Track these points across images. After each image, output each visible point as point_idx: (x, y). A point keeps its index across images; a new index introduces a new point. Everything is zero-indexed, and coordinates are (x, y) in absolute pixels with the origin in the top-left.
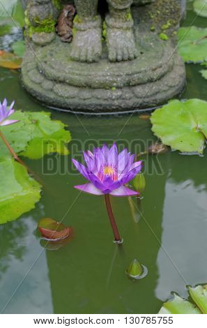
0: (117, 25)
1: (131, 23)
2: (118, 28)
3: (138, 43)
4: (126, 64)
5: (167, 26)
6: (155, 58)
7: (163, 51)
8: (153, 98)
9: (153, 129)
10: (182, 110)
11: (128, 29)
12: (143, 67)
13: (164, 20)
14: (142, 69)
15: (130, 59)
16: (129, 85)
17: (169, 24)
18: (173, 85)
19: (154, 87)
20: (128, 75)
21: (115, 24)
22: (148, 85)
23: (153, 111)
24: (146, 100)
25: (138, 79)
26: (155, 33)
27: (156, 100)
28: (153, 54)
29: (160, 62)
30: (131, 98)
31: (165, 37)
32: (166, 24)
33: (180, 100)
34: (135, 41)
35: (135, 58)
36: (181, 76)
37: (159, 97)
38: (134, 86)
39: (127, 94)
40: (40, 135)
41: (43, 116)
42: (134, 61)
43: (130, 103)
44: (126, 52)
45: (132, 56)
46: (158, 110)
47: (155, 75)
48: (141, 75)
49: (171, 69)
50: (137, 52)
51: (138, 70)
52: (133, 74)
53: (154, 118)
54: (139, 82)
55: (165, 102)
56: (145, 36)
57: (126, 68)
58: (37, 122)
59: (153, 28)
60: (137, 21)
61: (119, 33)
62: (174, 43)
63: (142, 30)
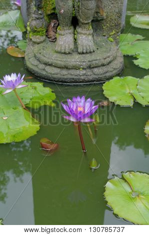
0: (84, 32)
1: (92, 31)
2: (84, 34)
3: (96, 43)
4: (88, 55)
5: (113, 33)
6: (105, 52)
7: (110, 48)
8: (104, 75)
9: (104, 93)
10: (121, 82)
11: (89, 34)
12: (98, 57)
13: (111, 30)
14: (98, 58)
15: (90, 52)
16: (90, 67)
17: (114, 32)
18: (116, 67)
19: (105, 69)
20: (89, 61)
21: (82, 31)
22: (101, 67)
23: (104, 83)
24: (100, 76)
25: (96, 64)
26: (106, 37)
27: (106, 77)
28: (105, 50)
29: (109, 54)
30: (90, 75)
31: (112, 40)
32: (112, 32)
33: (120, 77)
34: (94, 41)
35: (94, 51)
36: (121, 63)
37: (108, 75)
38: (93, 68)
39: (89, 72)
40: (38, 95)
41: (39, 85)
42: (93, 53)
43: (91, 78)
44: (88, 48)
45: (92, 50)
46: (107, 83)
47: (105, 62)
48: (97, 62)
49: (115, 58)
50: (95, 48)
51: (95, 59)
52: (92, 61)
53: (105, 87)
54: (96, 66)
55: (111, 78)
56: (100, 39)
57: (88, 57)
58: (35, 88)
59: (104, 34)
60: (95, 30)
61: (84, 37)
62: (117, 43)
63: (98, 35)
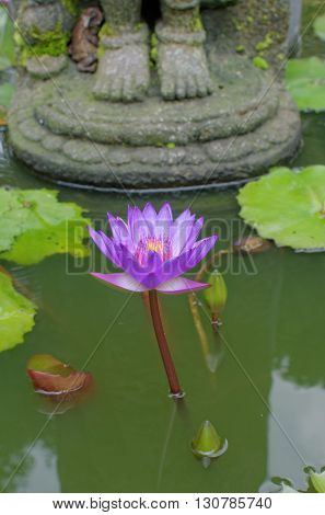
0: (177, 37)
1: (202, 36)
2: (177, 43)
3: (215, 73)
4: (192, 104)
5: (265, 45)
6: (244, 94)
7: (260, 84)
8: (242, 162)
9: (243, 213)
10: (294, 183)
11: (195, 44)
12: (224, 108)
13: (261, 34)
14: (222, 111)
15: (199, 96)
16: (198, 140)
17: (269, 40)
18: (278, 140)
19: (244, 143)
20: (196, 121)
21: (172, 36)
22: (233, 139)
23: (243, 185)
24: (230, 166)
25: (215, 129)
26: (245, 57)
27: (247, 166)
28: (242, 88)
29: (254, 101)
30: (200, 162)
31: (264, 63)
32: (264, 40)
33: (291, 167)
35: (209, 93)
36: (292, 127)
37: (253, 160)
38: (208, 141)
39: (195, 154)
40: (38, 226)
41: (45, 197)
42: (208, 99)
43: (201, 171)
44: (192, 83)
45: (203, 90)
46: (251, 185)
47: (244, 123)
48: (219, 122)
49: (274, 113)
50: (213, 84)
51: (213, 113)
52: (205, 119)
53: (244, 197)
54: (216, 134)
55: (263, 170)
56: (227, 61)
57: (192, 110)
58: (32, 206)
59: (240, 48)
60: (213, 35)
61: (179, 50)
62: (280, 75)
63: (222, 51)
